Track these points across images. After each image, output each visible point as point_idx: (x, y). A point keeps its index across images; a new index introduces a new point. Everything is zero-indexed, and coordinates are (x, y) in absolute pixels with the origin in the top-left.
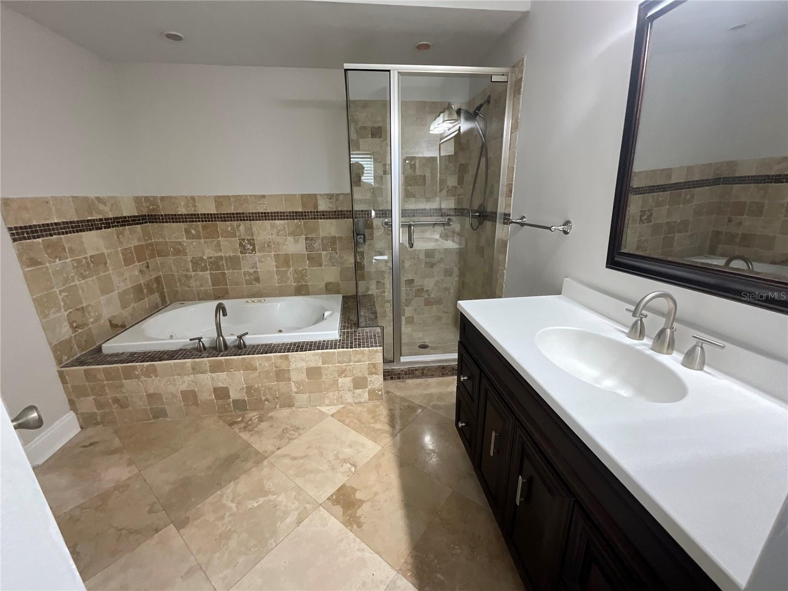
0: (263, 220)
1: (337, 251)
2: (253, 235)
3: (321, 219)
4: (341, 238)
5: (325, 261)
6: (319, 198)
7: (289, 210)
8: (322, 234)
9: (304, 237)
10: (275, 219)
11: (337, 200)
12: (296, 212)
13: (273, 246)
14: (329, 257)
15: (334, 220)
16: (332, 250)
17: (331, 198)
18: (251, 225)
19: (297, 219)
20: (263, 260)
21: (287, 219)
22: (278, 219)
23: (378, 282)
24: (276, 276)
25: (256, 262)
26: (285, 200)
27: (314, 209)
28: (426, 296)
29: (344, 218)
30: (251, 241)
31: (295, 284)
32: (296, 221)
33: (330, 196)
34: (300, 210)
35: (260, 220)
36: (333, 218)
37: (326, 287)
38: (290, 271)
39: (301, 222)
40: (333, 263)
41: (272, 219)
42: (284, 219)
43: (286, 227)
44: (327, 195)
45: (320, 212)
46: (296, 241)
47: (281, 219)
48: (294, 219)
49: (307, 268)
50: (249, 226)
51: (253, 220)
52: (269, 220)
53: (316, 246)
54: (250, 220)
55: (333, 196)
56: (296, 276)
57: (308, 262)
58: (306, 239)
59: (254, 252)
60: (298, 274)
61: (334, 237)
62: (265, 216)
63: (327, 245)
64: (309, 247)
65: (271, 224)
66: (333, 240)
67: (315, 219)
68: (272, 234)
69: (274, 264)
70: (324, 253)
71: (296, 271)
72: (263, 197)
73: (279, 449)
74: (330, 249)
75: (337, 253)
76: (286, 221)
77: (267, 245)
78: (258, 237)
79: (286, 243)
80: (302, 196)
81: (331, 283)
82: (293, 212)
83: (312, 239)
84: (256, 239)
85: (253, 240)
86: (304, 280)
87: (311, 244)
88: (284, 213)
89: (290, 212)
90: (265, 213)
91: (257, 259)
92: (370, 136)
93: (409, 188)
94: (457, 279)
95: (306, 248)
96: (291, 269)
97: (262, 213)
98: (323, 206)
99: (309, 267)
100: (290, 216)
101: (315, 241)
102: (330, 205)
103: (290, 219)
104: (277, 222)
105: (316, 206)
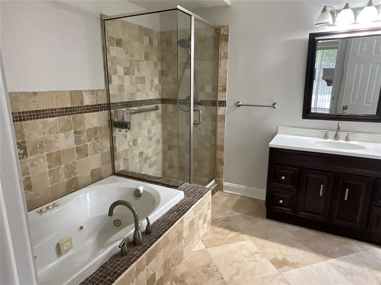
0: (34, 119)
1: (98, 140)
2: (23, 136)
3: (86, 112)
4: (100, 128)
5: (90, 150)
6: (84, 94)
7: (60, 107)
8: (87, 127)
9: (73, 131)
10: (47, 117)
11: (97, 96)
12: (66, 108)
13: (45, 145)
14: (92, 146)
15: (95, 113)
16: (95, 140)
17: (93, 94)
18: (21, 126)
19: (66, 115)
20: (35, 163)
21: (59, 116)
22: (50, 117)
23: (124, 159)
24: (48, 178)
25: (28, 167)
26: (56, 97)
27: (81, 104)
28: (149, 162)
29: (102, 110)
30: (22, 144)
31: (66, 180)
32: (66, 117)
33: (93, 92)
34: (69, 106)
35: (31, 119)
36: (94, 111)
37: (92, 174)
38: (61, 168)
39: (70, 117)
40: (96, 151)
41: (44, 117)
42: (56, 116)
43: (58, 124)
44: (90, 91)
45: (85, 106)
46: (67, 137)
47: (53, 116)
48: (64, 115)
49: (76, 161)
50: (19, 128)
51: (24, 120)
52: (41, 118)
53: (82, 138)
54: (21, 120)
55: (94, 92)
56: (67, 171)
57: (76, 154)
58: (75, 132)
59: (25, 157)
60: (68, 169)
61: (96, 127)
62: (37, 115)
63: (91, 136)
64: (77, 141)
65: (43, 123)
66: (96, 130)
67: (81, 113)
68: (44, 133)
69: (47, 164)
70: (89, 143)
71: (67, 167)
72: (35, 94)
73: (222, 278)
74: (94, 139)
75: (98, 141)
76: (57, 118)
77: (40, 145)
78: (29, 138)
79: (58, 140)
80: (71, 92)
81: (95, 170)
82: (63, 108)
83: (80, 132)
84: (27, 141)
85: (24, 142)
86: (74, 174)
87: (79, 137)
88: (55, 109)
89: (60, 109)
90: (37, 111)
91: (29, 164)
92: (116, 45)
93: (138, 85)
94: (162, 145)
95: (75, 142)
96: (63, 166)
97: (33, 112)
98: (88, 101)
99: (78, 159)
100: (61, 112)
101: (82, 134)
102: (93, 100)
103: (61, 115)
104: (49, 119)
105: (82, 101)
